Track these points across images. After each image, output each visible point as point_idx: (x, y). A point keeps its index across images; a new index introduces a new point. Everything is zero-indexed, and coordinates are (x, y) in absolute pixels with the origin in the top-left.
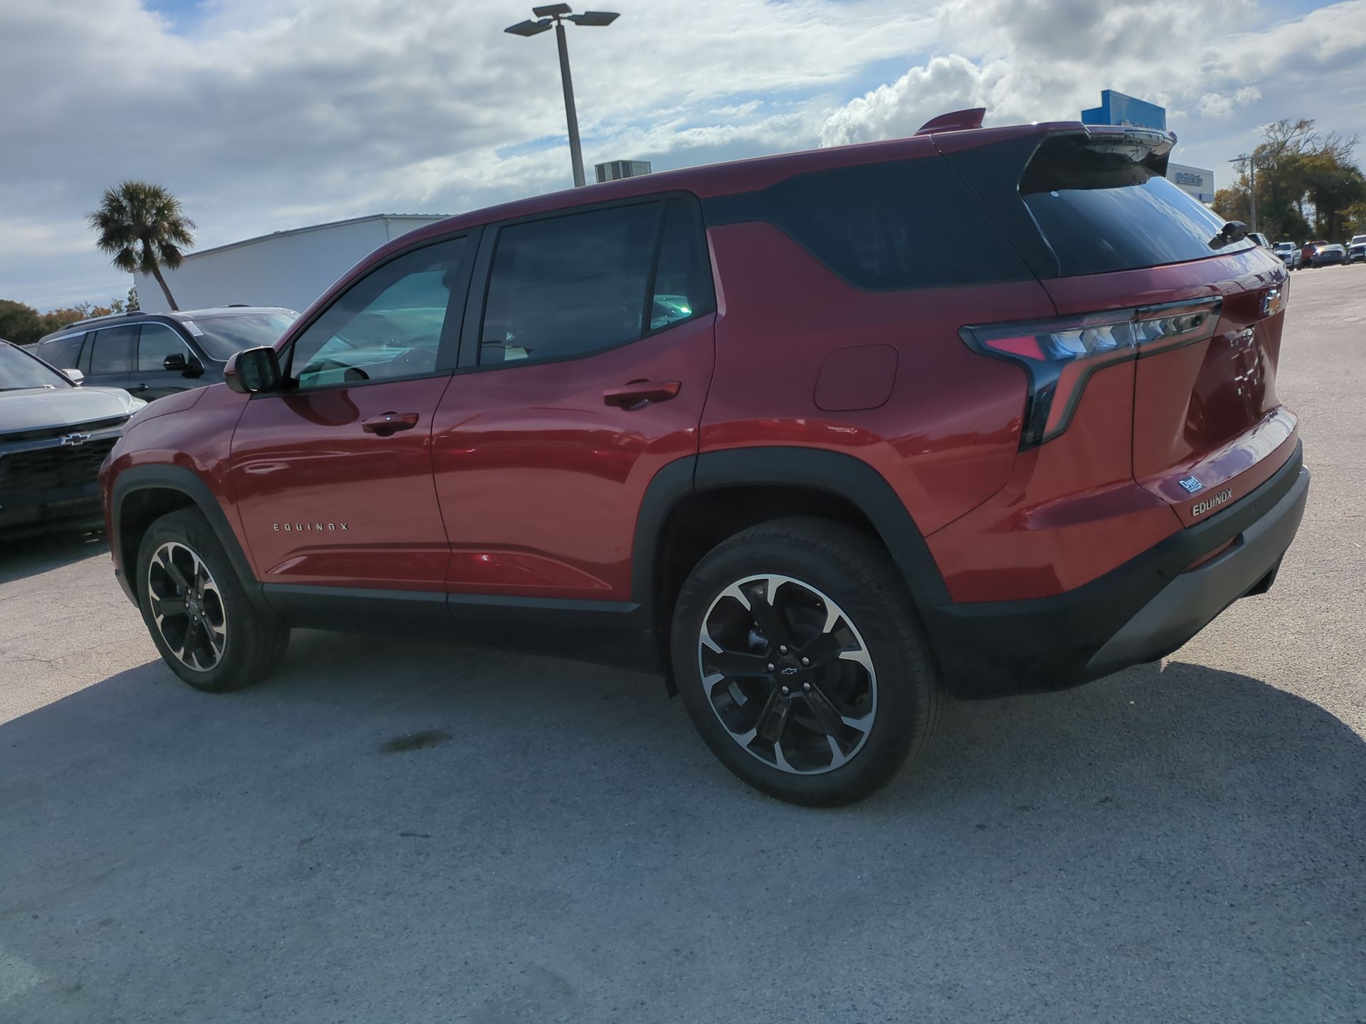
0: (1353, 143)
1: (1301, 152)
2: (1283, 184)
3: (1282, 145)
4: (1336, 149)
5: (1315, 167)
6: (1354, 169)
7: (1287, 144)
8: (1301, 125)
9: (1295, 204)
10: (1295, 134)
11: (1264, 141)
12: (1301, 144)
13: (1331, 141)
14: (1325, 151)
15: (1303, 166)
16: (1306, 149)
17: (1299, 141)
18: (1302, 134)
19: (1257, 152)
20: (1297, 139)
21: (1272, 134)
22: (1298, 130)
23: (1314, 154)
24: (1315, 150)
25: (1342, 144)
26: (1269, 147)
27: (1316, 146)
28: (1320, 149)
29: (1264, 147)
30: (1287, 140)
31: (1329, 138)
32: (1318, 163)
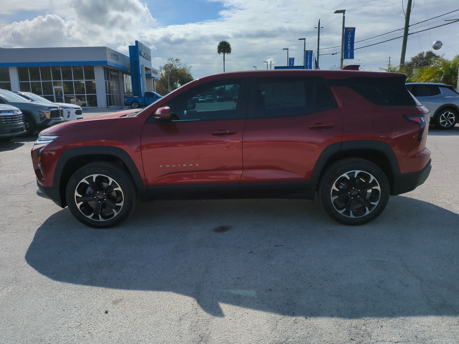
0: (190, 67)
1: (177, 68)
2: (172, 77)
3: (172, 65)
4: (186, 69)
5: (181, 73)
6: (190, 75)
7: (173, 65)
8: (177, 60)
9: (176, 83)
10: (175, 62)
11: (167, 63)
12: (177, 66)
13: (185, 66)
14: (183, 69)
15: (178, 72)
16: (178, 67)
17: (176, 65)
18: (177, 63)
19: (165, 66)
20: (176, 64)
21: (169, 61)
22: (176, 61)
23: (180, 69)
24: (181, 68)
25: (188, 68)
26: (168, 65)
27: (181, 67)
28: (182, 68)
29: (167, 65)
30: (173, 64)
31: (184, 65)
32: (182, 72)
